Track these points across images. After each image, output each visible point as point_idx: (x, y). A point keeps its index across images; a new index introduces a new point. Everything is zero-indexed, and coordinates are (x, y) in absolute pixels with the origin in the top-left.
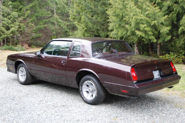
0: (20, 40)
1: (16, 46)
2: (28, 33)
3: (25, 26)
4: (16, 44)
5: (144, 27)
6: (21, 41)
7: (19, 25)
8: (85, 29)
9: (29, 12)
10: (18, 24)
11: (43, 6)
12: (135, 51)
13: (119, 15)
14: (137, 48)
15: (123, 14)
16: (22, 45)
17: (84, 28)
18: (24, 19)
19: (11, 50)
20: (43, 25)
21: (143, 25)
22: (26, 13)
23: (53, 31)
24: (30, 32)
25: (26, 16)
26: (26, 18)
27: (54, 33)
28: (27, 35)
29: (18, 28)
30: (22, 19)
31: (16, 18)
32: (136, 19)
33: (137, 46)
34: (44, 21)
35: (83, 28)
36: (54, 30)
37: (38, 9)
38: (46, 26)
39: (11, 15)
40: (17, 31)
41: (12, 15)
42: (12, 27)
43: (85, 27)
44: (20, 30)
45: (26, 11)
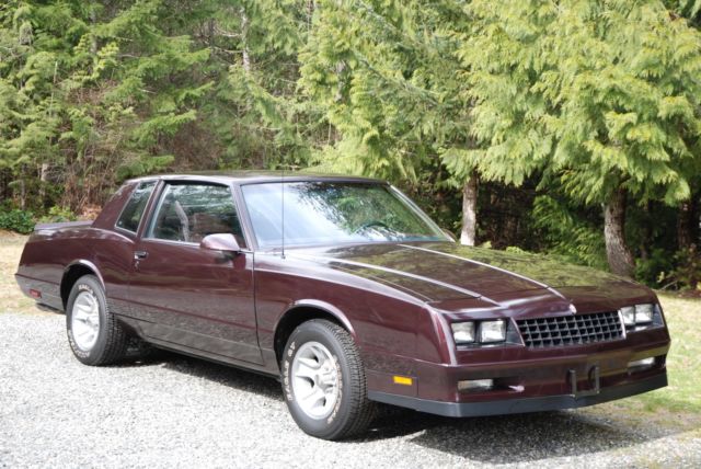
0: (67, 186)
1: (47, 214)
2: (103, 150)
3: (91, 120)
4: (49, 203)
5: (623, 124)
6: (73, 191)
7: (62, 114)
8: (367, 136)
9: (111, 50)
10: (58, 108)
11: (181, 22)
12: (608, 242)
13: (516, 65)
14: (615, 227)
15: (532, 64)
16: (72, 209)
17: (368, 130)
18: (88, 83)
19: (17, 231)
20: (177, 114)
21: (620, 116)
22: (100, 58)
23: (229, 141)
24: (113, 147)
25: (99, 70)
26: (98, 79)
27: (231, 151)
28: (98, 158)
29: (59, 126)
30: (76, 85)
31: (51, 80)
32: (588, 87)
33: (616, 218)
34: (183, 96)
35: (363, 131)
36: (229, 137)
37: (158, 36)
38: (194, 118)
39: (28, 65)
40: (54, 140)
41: (32, 67)
42: (28, 121)
43: (368, 124)
44: (65, 135)
45: (99, 48)
